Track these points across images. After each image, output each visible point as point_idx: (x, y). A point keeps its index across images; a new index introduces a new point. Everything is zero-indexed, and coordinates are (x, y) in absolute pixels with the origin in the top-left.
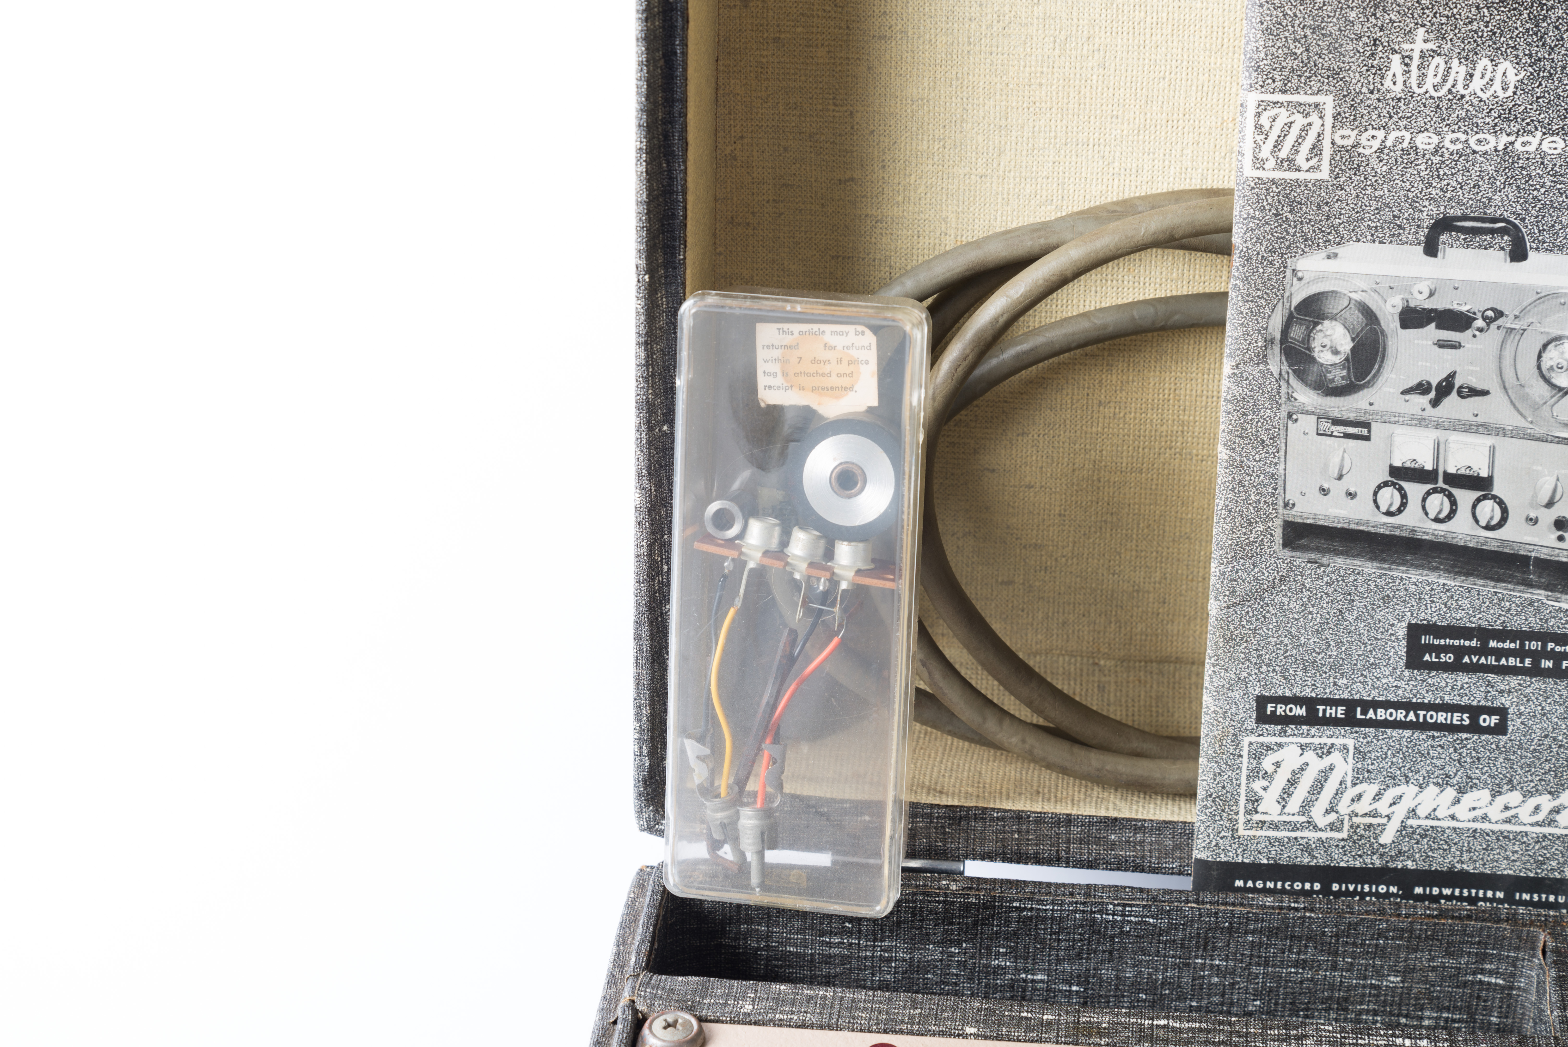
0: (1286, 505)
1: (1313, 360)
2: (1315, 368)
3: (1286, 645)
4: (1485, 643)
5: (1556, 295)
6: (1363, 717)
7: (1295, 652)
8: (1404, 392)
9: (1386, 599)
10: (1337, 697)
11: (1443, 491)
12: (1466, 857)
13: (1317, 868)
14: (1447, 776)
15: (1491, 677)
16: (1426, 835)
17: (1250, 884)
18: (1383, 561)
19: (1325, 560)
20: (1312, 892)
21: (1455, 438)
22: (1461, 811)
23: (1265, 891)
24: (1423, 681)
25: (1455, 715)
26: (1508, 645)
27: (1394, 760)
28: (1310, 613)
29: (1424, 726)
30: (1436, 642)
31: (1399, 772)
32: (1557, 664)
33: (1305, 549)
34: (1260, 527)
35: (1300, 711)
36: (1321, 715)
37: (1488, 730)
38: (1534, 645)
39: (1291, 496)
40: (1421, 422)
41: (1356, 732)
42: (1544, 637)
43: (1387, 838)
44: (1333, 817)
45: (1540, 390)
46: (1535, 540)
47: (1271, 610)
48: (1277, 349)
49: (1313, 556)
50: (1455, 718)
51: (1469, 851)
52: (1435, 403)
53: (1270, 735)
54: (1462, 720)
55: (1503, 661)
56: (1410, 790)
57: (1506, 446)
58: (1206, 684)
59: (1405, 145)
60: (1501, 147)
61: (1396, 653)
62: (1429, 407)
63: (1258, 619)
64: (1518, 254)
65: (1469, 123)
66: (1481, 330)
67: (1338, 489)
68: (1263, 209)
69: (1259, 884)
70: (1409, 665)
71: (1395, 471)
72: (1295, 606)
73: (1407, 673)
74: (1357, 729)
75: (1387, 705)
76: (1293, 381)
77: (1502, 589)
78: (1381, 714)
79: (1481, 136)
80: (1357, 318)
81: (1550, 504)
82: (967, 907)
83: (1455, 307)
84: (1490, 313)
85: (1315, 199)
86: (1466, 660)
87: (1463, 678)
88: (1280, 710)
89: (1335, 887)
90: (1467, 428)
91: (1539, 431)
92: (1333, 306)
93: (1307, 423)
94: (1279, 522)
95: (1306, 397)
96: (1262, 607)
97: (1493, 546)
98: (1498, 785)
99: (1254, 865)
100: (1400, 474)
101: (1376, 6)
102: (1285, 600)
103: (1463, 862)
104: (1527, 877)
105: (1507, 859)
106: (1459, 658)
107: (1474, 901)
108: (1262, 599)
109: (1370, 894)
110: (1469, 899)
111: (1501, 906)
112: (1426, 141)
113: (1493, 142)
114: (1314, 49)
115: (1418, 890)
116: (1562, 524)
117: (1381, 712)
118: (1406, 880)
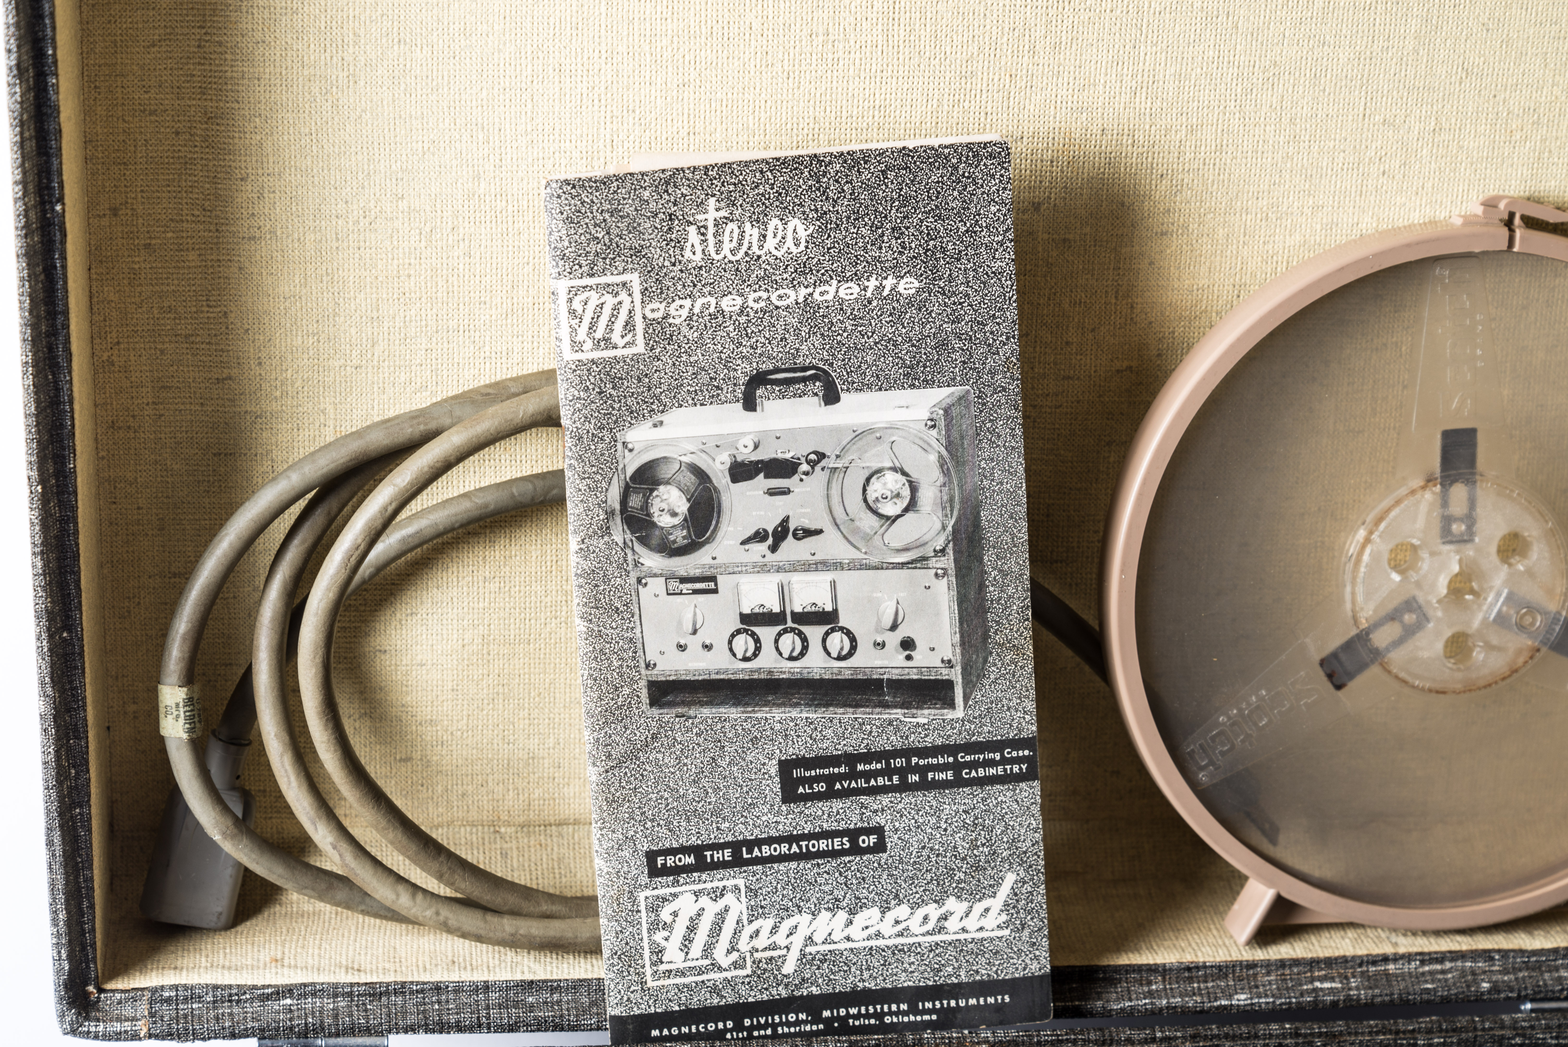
0: (647, 666)
1: (654, 525)
2: (657, 533)
3: (667, 799)
4: (853, 768)
5: (871, 431)
6: (749, 856)
7: (675, 804)
8: (742, 543)
9: (754, 740)
10: (722, 841)
11: (793, 630)
12: (866, 975)
13: (727, 1006)
14: (837, 900)
15: (863, 799)
16: (826, 960)
17: (666, 1032)
18: (747, 704)
19: (692, 713)
20: (726, 1030)
21: (797, 579)
22: (855, 931)
23: (682, 1039)
24: (801, 813)
25: (835, 840)
26: (874, 766)
27: (785, 892)
28: (685, 765)
29: (807, 856)
30: (807, 773)
31: (790, 904)
32: (923, 777)
33: (671, 705)
34: (626, 691)
35: (690, 860)
36: (709, 860)
37: (869, 850)
38: (899, 762)
39: (651, 656)
40: (763, 568)
41: (745, 872)
42: (907, 753)
43: (789, 968)
44: (735, 956)
45: (869, 522)
46: (885, 663)
47: (648, 767)
48: (618, 519)
49: (680, 710)
50: (836, 844)
51: (868, 968)
52: (774, 548)
53: (664, 887)
54: (843, 844)
55: (873, 782)
57: (845, 579)
58: (596, 847)
59: (712, 309)
60: (801, 300)
61: (771, 790)
62: (768, 553)
63: (637, 778)
64: (831, 397)
65: (768, 281)
66: (806, 474)
68: (587, 389)
69: (675, 1031)
70: (785, 801)
71: (746, 619)
72: (670, 760)
73: (784, 808)
74: (745, 868)
75: (770, 841)
76: (638, 547)
77: (861, 714)
78: (766, 851)
79: (781, 292)
80: (689, 479)
81: (894, 627)
83: (780, 456)
84: (813, 457)
85: (635, 372)
86: (838, 786)
87: (837, 805)
88: (670, 861)
89: (747, 1022)
90: (807, 567)
91: (874, 560)
92: (666, 472)
93: (656, 585)
94: (643, 683)
95: (652, 561)
96: (638, 766)
97: (847, 675)
98: (886, 901)
99: (666, 1013)
100: (750, 620)
101: (667, 183)
102: (660, 756)
103: (864, 981)
104: (927, 985)
105: (905, 971)
106: (831, 786)
107: (880, 1016)
108: (637, 758)
109: (781, 1024)
110: (876, 1015)
111: (906, 1019)
112: (731, 304)
113: (793, 296)
114: (615, 231)
115: (826, 1014)
116: (908, 644)
117: (765, 849)
118: (813, 1006)
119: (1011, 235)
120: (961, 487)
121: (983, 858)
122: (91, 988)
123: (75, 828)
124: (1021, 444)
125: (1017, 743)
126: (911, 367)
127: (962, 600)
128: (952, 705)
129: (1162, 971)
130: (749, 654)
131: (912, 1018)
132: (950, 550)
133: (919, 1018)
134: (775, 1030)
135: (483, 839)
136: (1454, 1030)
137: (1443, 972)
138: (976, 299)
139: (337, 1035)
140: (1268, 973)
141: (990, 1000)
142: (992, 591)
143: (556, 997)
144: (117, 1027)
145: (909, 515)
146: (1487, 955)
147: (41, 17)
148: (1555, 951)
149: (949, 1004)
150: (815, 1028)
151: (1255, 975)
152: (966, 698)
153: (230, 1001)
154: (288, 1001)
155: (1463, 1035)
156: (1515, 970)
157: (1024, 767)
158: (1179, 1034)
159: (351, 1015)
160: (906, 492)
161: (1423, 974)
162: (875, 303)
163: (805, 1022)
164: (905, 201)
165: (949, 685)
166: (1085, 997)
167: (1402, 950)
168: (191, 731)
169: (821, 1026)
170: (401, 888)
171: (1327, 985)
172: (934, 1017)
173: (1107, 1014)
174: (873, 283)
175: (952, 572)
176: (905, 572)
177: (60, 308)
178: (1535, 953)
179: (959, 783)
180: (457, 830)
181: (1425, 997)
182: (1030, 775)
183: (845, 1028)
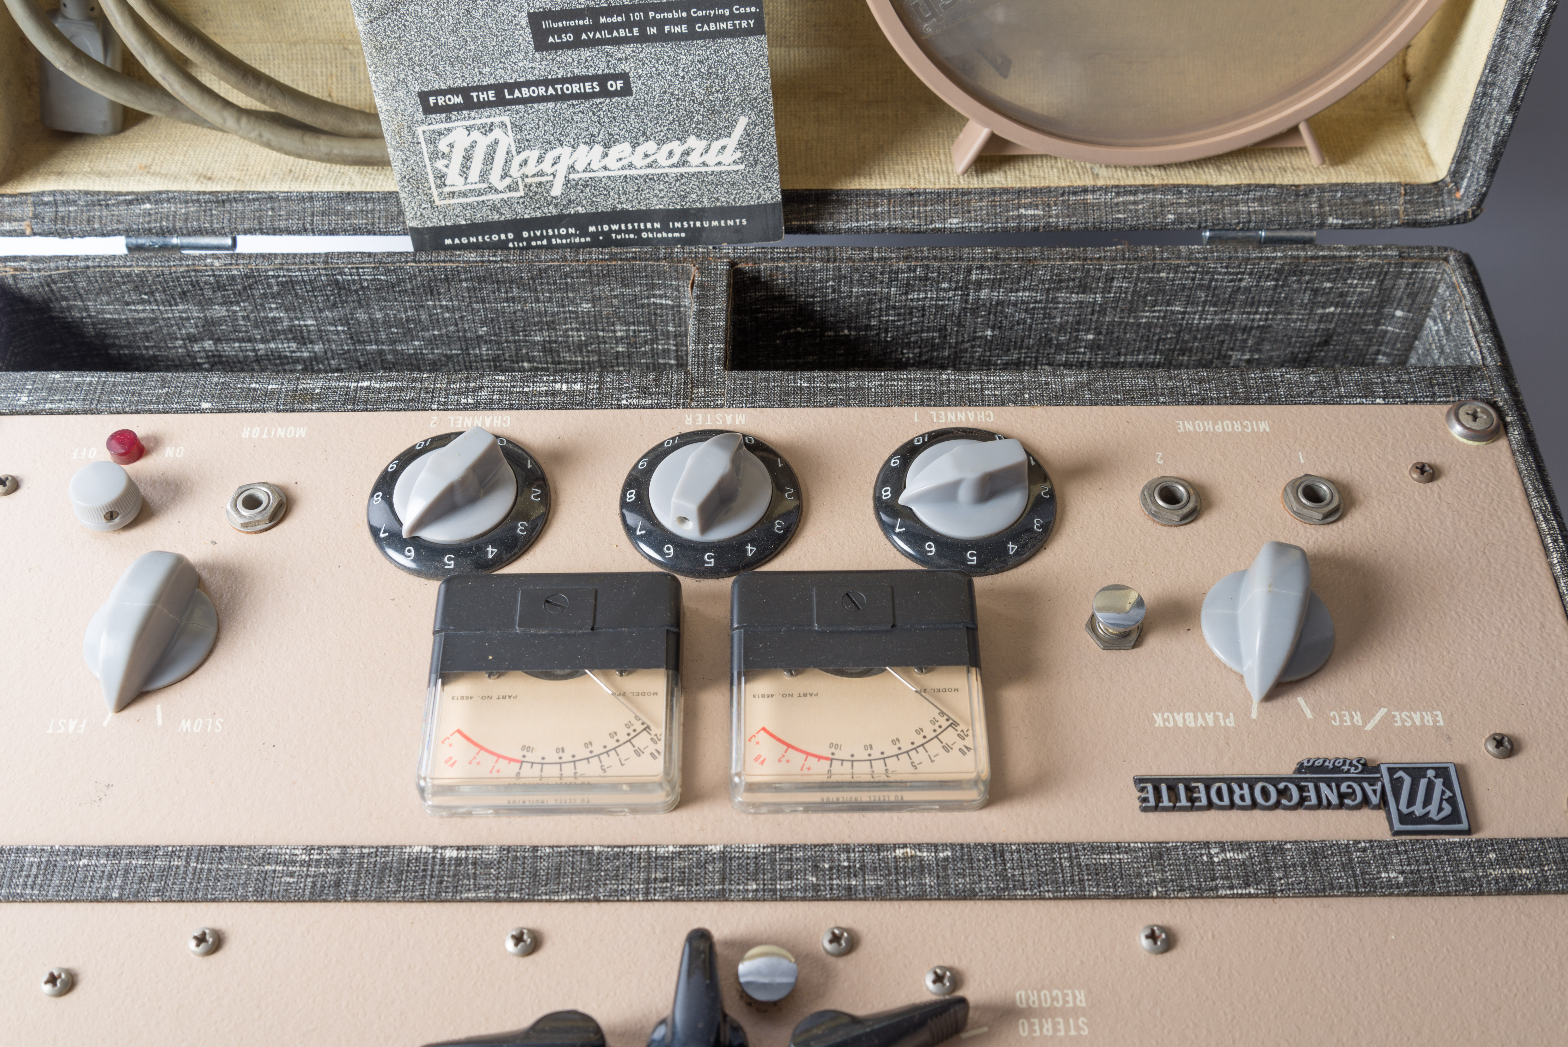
3: (430, 46)
4: (596, 20)
6: (511, 97)
7: (439, 51)
10: (485, 83)
12: (623, 198)
13: (507, 222)
14: (592, 135)
15: (608, 48)
16: (588, 185)
17: (457, 241)
20: (508, 241)
22: (610, 162)
24: (553, 60)
25: (586, 84)
26: (616, 19)
27: (546, 128)
28: (442, 16)
29: (563, 97)
30: (555, 26)
31: (552, 138)
32: (661, 30)
35: (458, 100)
36: (475, 100)
37: (616, 93)
38: (638, 16)
41: (509, 110)
42: (644, 7)
43: (557, 190)
44: (508, 181)
47: (408, 18)
50: (587, 88)
51: (625, 193)
53: (438, 123)
54: (593, 88)
55: (615, 34)
56: (566, 151)
58: (373, 88)
61: (524, 39)
63: (399, 28)
69: (464, 240)
70: (538, 48)
72: (428, 12)
73: (537, 55)
74: (509, 107)
75: (528, 84)
78: (526, 92)
86: (584, 37)
87: (585, 53)
88: (441, 101)
89: (525, 234)
96: (400, 17)
98: (635, 137)
99: (454, 226)
102: (418, 8)
103: (622, 203)
104: (675, 209)
105: (656, 196)
106: (577, 36)
107: (638, 232)
108: (398, 10)
109: (554, 236)
110: (633, 231)
111: (659, 235)
115: (592, 229)
117: (525, 91)
118: (580, 222)
121: (718, 103)
129: (888, 195)
131: (665, 235)
133: (670, 235)
134: (549, 241)
135: (335, 54)
136: (1135, 259)
137: (1135, 203)
139: (189, 235)
140: (981, 200)
141: (730, 223)
143: (370, 206)
144: (8, 226)
146: (1176, 189)
148: (1238, 187)
149: (695, 224)
150: (583, 240)
151: (969, 201)
153: (101, 205)
154: (148, 206)
155: (1144, 263)
156: (1200, 203)
157: (752, 22)
158: (893, 255)
159: (198, 220)
161: (1117, 204)
163: (575, 235)
166: (818, 217)
167: (1101, 183)
169: (588, 239)
170: (227, 114)
171: (1031, 212)
172: (683, 235)
173: (837, 231)
178: (1219, 188)
179: (692, 35)
180: (312, 46)
181: (1116, 225)
182: (758, 30)
183: (607, 241)
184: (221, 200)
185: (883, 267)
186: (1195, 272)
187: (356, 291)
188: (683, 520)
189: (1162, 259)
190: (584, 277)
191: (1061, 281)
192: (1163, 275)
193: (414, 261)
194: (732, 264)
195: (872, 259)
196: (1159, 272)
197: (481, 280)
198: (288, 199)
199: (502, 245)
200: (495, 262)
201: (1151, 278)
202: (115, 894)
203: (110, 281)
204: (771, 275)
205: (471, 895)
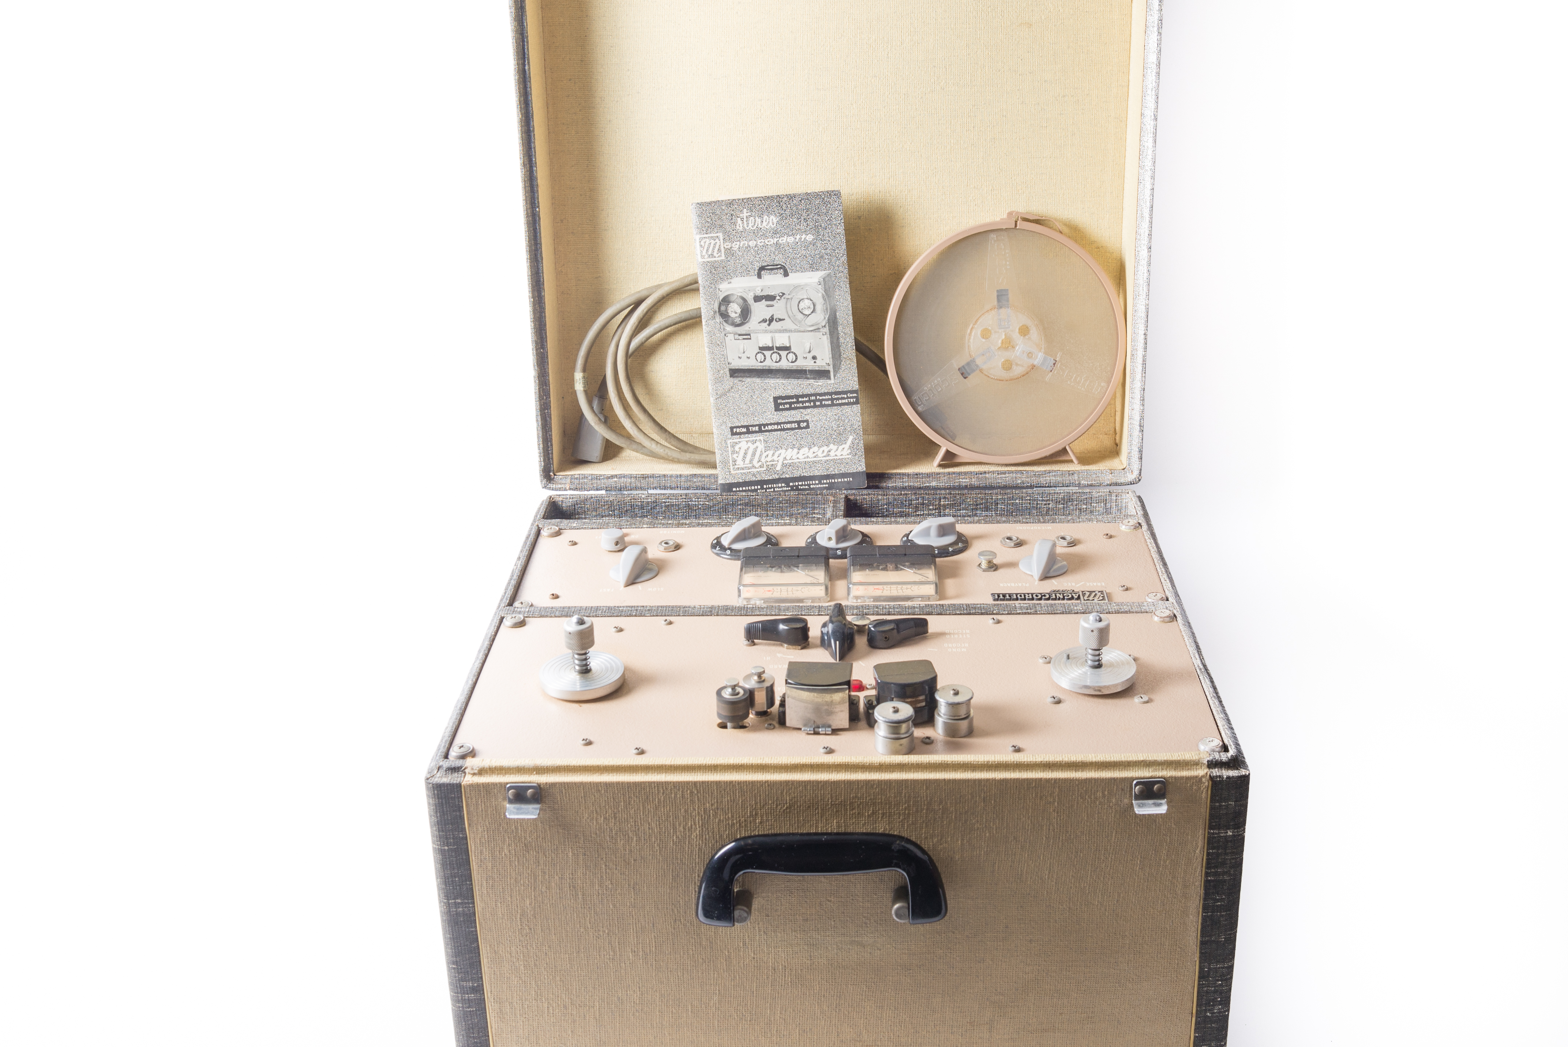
0: (729, 363)
1: (729, 316)
2: (731, 319)
3: (736, 409)
4: (798, 400)
5: (800, 286)
6: (764, 429)
7: (739, 411)
8: (759, 323)
9: (765, 390)
10: (755, 424)
11: (776, 352)
12: (804, 471)
13: (758, 481)
14: (794, 445)
15: (801, 410)
16: (790, 466)
17: (738, 489)
18: (762, 377)
19: (744, 380)
20: (758, 489)
21: (777, 335)
22: (800, 456)
23: (743, 491)
24: (781, 415)
25: (793, 424)
26: (805, 399)
27: (776, 442)
28: (742, 397)
29: (784, 430)
30: (783, 402)
31: (778, 446)
32: (821, 403)
33: (737, 377)
34: (722, 372)
35: (744, 430)
36: (751, 430)
37: (804, 428)
38: (813, 398)
39: (730, 361)
40: (766, 331)
41: (763, 435)
42: (815, 395)
43: (778, 468)
44: (760, 463)
45: (800, 316)
46: (807, 364)
47: (730, 398)
48: (718, 314)
49: (740, 379)
50: (793, 426)
51: (805, 469)
52: (769, 325)
53: (736, 439)
54: (795, 426)
55: (804, 405)
57: (792, 335)
58: (714, 425)
59: (746, 245)
60: (775, 242)
61: (771, 407)
62: (767, 326)
63: (726, 402)
64: (786, 274)
65: (764, 236)
66: (779, 300)
67: (744, 356)
68: (706, 271)
69: (741, 489)
70: (776, 411)
71: (760, 348)
72: (737, 396)
73: (775, 413)
74: (763, 433)
75: (771, 424)
76: (724, 324)
77: (800, 381)
78: (770, 428)
79: (768, 240)
80: (741, 301)
81: (810, 352)
82: (648, 503)
83: (770, 294)
84: (781, 294)
85: (722, 266)
86: (793, 406)
87: (793, 412)
88: (738, 430)
89: (765, 486)
90: (780, 331)
91: (802, 329)
92: (732, 299)
93: (731, 336)
94: (727, 369)
95: (729, 328)
96: (727, 398)
97: (795, 368)
98: (810, 445)
99: (738, 483)
100: (763, 349)
101: (730, 204)
103: (803, 473)
104: (824, 475)
105: (817, 469)
106: (790, 405)
107: (809, 485)
108: (726, 395)
109: (776, 487)
110: (807, 485)
111: (818, 486)
112: (752, 244)
113: (773, 241)
114: (714, 219)
115: (791, 484)
116: (814, 358)
117: (769, 426)
118: (787, 481)
119: (843, 221)
120: (830, 305)
121: (841, 431)
122: (551, 474)
123: (546, 418)
124: (849, 290)
125: (852, 392)
126: (812, 264)
127: (832, 343)
128: (830, 378)
129: (908, 475)
130: (762, 360)
131: (820, 486)
132: (827, 326)
133: (822, 486)
134: (774, 490)
136: (1006, 494)
137: (1006, 478)
138: (832, 242)
139: (631, 490)
140: (944, 476)
141: (846, 480)
142: (842, 340)
143: (703, 479)
144: (560, 486)
145: (813, 314)
146: (1021, 472)
147: (531, 148)
148: (1046, 471)
149: (832, 481)
150: (787, 489)
151: (940, 477)
152: (835, 376)
153: (598, 480)
154: (616, 479)
155: (1009, 496)
156: (1031, 477)
157: (855, 400)
159: (636, 484)
160: (812, 306)
161: (998, 478)
162: (799, 243)
163: (784, 487)
164: (808, 210)
165: (828, 372)
166: (880, 482)
167: (992, 471)
168: (584, 387)
169: (790, 488)
170: (653, 442)
171: (964, 481)
172: (827, 485)
173: (888, 488)
174: (798, 237)
175: (828, 333)
176: (812, 333)
177: (538, 242)
178: (1038, 472)
179: (833, 405)
181: (997, 484)
182: (857, 403)
183: (798, 489)
184: (644, 477)
185: (906, 498)
186: (1030, 500)
187: (696, 510)
188: (830, 539)
189: (1016, 494)
190: (787, 503)
191: (977, 505)
192: (1017, 501)
193: (721, 495)
194: (846, 496)
195: (901, 494)
196: (1015, 500)
197: (746, 504)
198: (671, 476)
199: (756, 490)
200: (753, 496)
201: (1013, 503)
202: (634, 614)
203: (599, 504)
204: (862, 502)
205: (758, 613)
